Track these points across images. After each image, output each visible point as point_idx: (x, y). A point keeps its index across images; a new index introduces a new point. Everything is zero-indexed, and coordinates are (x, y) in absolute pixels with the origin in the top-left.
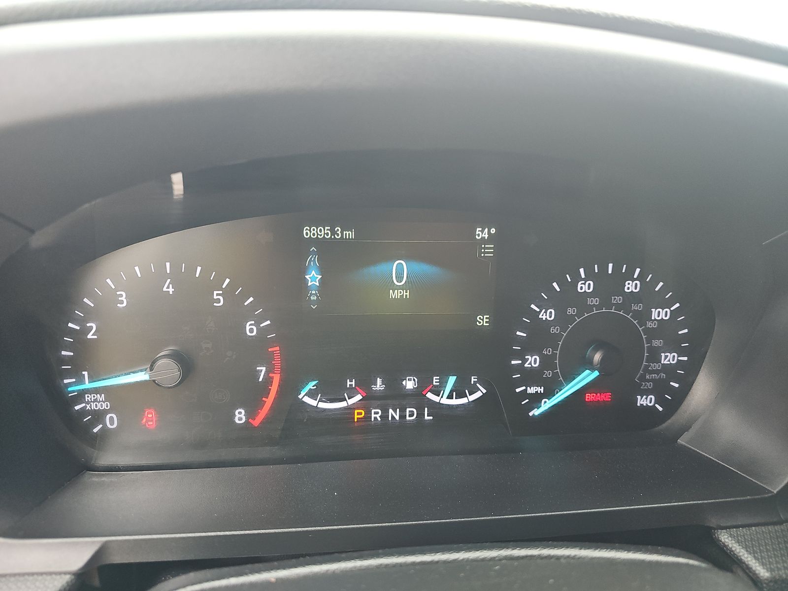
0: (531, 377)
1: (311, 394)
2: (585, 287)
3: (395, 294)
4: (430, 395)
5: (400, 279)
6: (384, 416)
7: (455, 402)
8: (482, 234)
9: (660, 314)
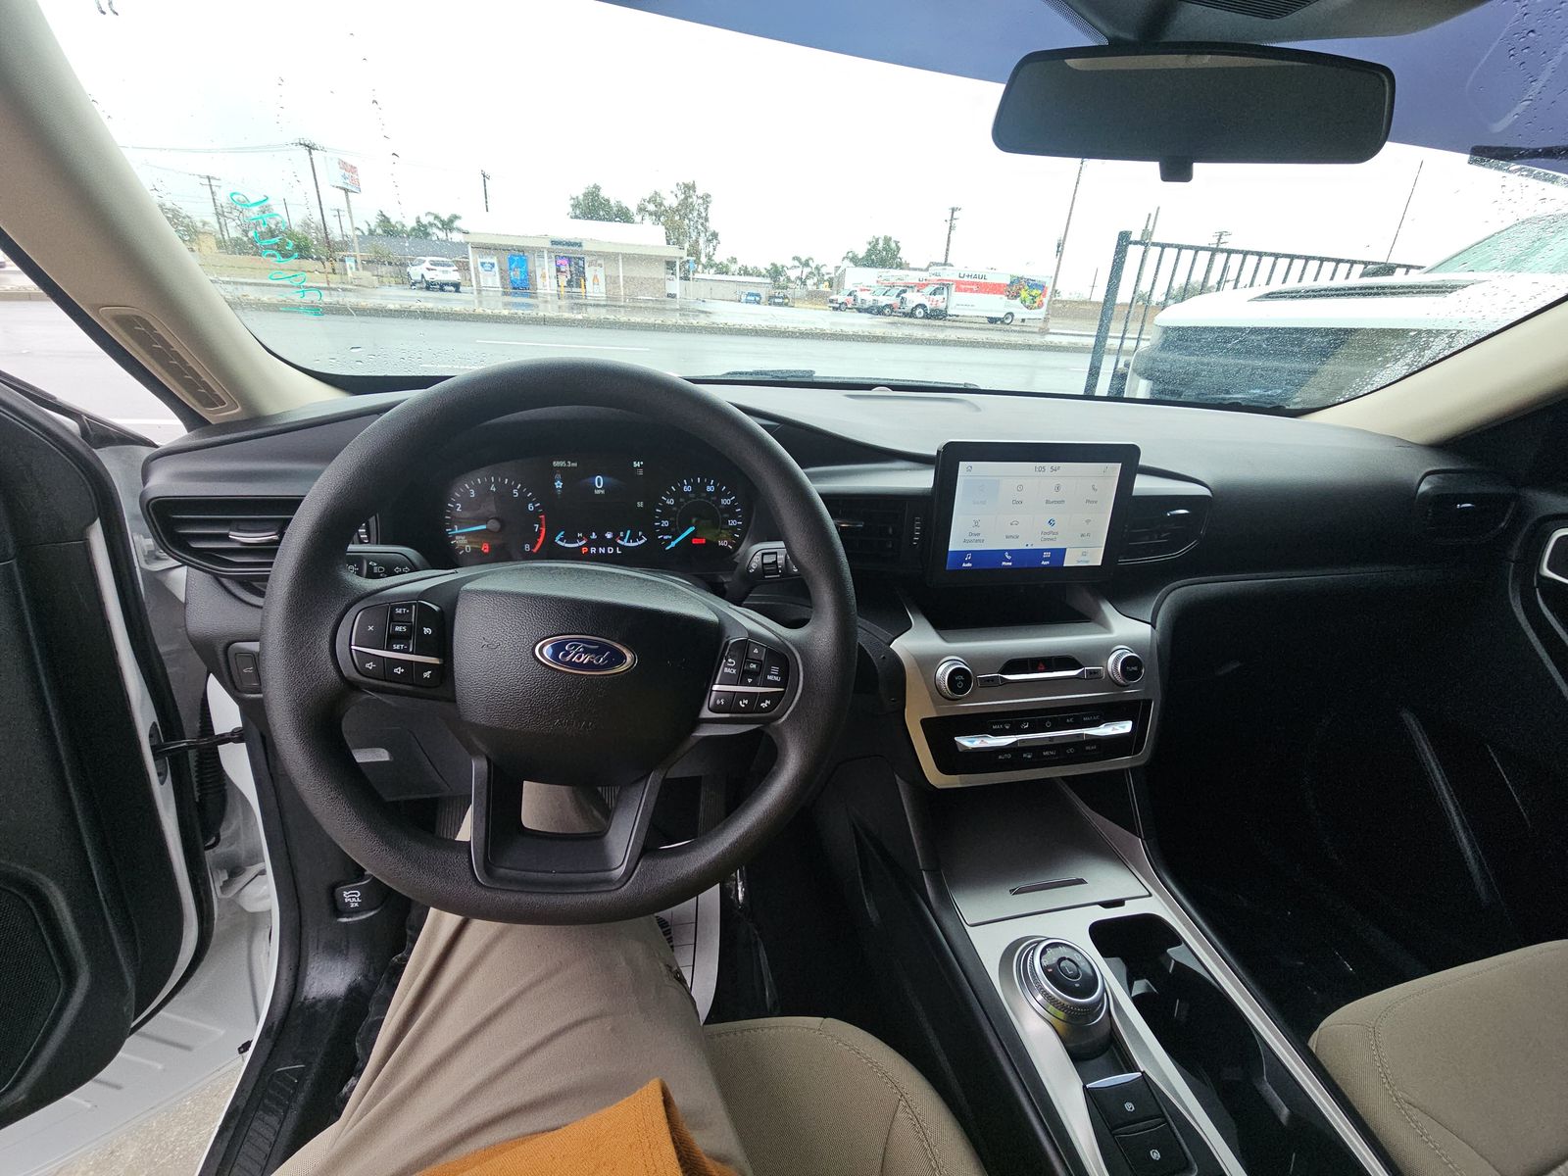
0: (665, 531)
1: (561, 540)
2: (687, 489)
3: (597, 492)
4: (619, 541)
5: (599, 484)
6: (597, 551)
7: (632, 544)
8: (636, 464)
9: (725, 502)
